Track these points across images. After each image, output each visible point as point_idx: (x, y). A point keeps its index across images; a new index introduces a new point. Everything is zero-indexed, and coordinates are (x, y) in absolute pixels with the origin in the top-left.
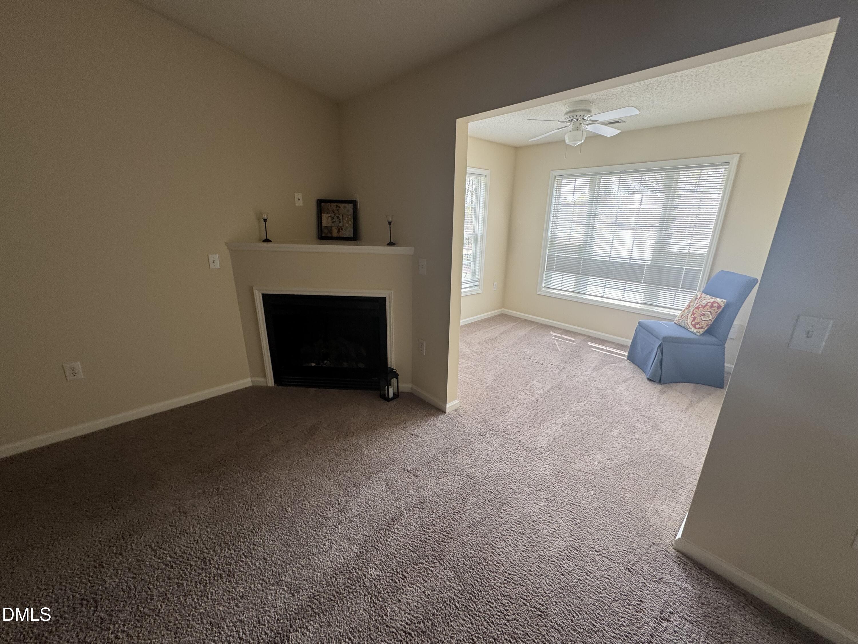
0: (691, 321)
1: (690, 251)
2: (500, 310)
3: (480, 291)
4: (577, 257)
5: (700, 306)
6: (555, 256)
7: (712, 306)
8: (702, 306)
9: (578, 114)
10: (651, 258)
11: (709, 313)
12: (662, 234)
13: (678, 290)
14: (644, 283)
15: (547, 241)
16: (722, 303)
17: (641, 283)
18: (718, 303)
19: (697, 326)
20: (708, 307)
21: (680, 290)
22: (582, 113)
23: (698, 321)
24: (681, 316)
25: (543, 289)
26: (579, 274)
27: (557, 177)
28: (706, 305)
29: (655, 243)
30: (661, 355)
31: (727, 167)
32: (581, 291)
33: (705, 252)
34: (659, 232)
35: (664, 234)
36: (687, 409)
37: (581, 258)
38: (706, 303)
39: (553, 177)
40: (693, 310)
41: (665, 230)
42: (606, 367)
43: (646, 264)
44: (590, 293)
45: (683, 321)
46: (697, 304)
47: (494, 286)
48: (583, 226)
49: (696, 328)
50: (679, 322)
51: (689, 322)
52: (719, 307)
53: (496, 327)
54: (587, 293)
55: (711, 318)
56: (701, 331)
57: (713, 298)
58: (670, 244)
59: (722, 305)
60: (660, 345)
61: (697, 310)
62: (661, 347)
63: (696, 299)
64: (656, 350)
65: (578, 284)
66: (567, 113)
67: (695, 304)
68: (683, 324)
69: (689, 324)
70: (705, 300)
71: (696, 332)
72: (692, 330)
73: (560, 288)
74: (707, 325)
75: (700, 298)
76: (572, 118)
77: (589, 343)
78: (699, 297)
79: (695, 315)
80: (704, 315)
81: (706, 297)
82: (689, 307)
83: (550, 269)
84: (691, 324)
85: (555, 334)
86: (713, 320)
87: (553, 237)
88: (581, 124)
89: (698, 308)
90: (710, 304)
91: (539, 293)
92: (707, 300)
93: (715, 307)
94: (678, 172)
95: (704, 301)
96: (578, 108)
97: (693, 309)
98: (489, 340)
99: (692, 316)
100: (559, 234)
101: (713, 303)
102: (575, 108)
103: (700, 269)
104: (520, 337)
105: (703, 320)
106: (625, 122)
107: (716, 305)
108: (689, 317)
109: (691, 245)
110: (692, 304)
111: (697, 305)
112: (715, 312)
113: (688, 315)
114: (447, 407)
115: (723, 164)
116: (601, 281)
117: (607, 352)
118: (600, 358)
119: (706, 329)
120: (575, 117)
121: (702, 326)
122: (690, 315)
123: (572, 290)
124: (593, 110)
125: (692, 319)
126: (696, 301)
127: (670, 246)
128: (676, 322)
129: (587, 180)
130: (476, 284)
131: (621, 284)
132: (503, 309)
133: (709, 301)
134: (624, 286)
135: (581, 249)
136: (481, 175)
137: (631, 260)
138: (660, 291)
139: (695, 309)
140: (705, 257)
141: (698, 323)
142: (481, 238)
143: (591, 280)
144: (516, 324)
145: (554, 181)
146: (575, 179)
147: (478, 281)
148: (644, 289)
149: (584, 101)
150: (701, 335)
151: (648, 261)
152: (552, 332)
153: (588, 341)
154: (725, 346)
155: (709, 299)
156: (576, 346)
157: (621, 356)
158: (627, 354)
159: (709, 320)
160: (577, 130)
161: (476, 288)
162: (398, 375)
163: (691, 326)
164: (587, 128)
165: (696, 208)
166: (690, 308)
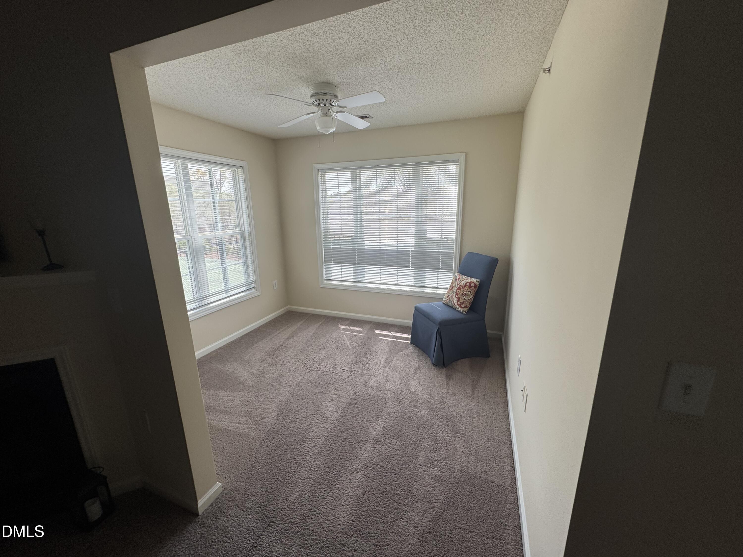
0: (456, 301)
1: (443, 236)
2: (285, 308)
3: (258, 293)
4: (352, 247)
5: (461, 287)
6: (331, 248)
7: (470, 286)
8: (462, 286)
9: (325, 97)
10: (414, 245)
11: (469, 293)
12: (419, 222)
13: (439, 271)
14: (412, 267)
15: (321, 234)
16: (477, 282)
17: (409, 267)
18: (474, 283)
19: (463, 306)
20: (467, 287)
21: (441, 271)
22: (329, 98)
23: (463, 301)
24: (448, 297)
25: (325, 281)
26: (355, 264)
27: (320, 170)
28: (466, 285)
29: (415, 231)
30: (440, 339)
31: (457, 163)
32: (360, 280)
33: (454, 236)
34: (416, 220)
35: (420, 222)
36: (473, 393)
37: (355, 249)
38: (465, 283)
39: (317, 171)
40: (456, 291)
41: (420, 218)
42: (395, 359)
43: (411, 250)
44: (369, 281)
45: (450, 302)
46: (458, 284)
47: (274, 285)
48: (351, 217)
49: (462, 308)
50: (447, 302)
51: (455, 302)
52: (475, 286)
53: (281, 330)
54: (366, 281)
55: (471, 297)
56: (466, 309)
57: (469, 278)
58: (427, 231)
59: (478, 284)
60: (438, 330)
61: (459, 291)
62: (439, 332)
63: (456, 280)
64: (435, 335)
65: (356, 273)
66: (312, 96)
67: (457, 285)
68: (450, 304)
69: (455, 304)
70: (463, 280)
71: (463, 311)
72: (459, 309)
73: (340, 279)
74: (470, 303)
75: (459, 279)
76: (318, 102)
77: (377, 332)
78: (458, 277)
79: (459, 296)
80: (465, 295)
81: (463, 277)
82: (452, 287)
83: (328, 261)
84: (457, 304)
85: (344, 327)
86: (473, 298)
87: (326, 229)
88: (329, 110)
89: (459, 288)
90: (468, 284)
91: (322, 286)
92: (465, 281)
93: (473, 286)
94: (422, 168)
95: (463, 282)
96: (323, 91)
97: (456, 289)
98: (272, 351)
99: (457, 296)
100: (331, 227)
101: (470, 283)
102: (320, 91)
103: (453, 251)
104: (308, 338)
105: (466, 299)
106: (373, 118)
107: (473, 285)
108: (454, 298)
109: (442, 231)
110: (454, 285)
111: (458, 286)
112: (473, 290)
113: (453, 295)
114: (199, 506)
115: (455, 161)
116: (375, 269)
117: (393, 338)
118: (388, 347)
119: (469, 307)
120: (321, 101)
121: (465, 305)
122: (454, 295)
123: (352, 280)
124: (339, 95)
125: (457, 299)
126: (457, 282)
127: (427, 233)
128: (445, 303)
129: (348, 174)
130: (252, 286)
131: (393, 270)
132: (289, 306)
133: (467, 281)
134: (396, 271)
135: (353, 239)
136: (237, 167)
137: (398, 247)
138: (426, 273)
139: (457, 290)
140: (454, 241)
141: (463, 303)
142: (249, 236)
143: (368, 268)
144: (304, 322)
145: (318, 174)
146: (337, 173)
147: (254, 282)
148: (413, 272)
149: (327, 83)
150: (467, 313)
151: (412, 247)
152: (341, 325)
153: (374, 329)
154: (485, 319)
155: (466, 280)
156: (364, 337)
157: (405, 340)
158: (410, 337)
159: (471, 299)
160: (327, 116)
161: (253, 290)
162: (105, 478)
163: (458, 306)
164: (337, 117)
165: (441, 199)
166: (453, 289)
